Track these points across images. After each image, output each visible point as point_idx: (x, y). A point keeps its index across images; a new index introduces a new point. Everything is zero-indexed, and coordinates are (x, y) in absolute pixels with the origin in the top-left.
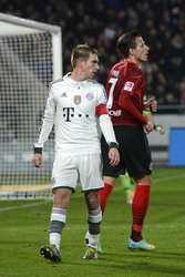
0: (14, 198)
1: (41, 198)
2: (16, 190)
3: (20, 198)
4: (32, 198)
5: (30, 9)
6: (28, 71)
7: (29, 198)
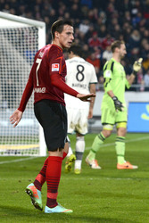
0: (7, 155)
1: (27, 155)
2: (9, 148)
3: (11, 155)
4: (20, 155)
5: (22, 8)
6: (19, 57)
7: (18, 155)
